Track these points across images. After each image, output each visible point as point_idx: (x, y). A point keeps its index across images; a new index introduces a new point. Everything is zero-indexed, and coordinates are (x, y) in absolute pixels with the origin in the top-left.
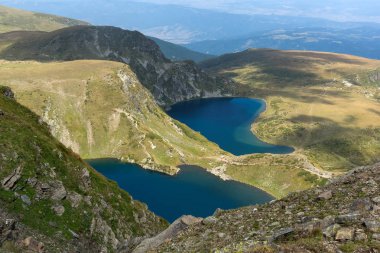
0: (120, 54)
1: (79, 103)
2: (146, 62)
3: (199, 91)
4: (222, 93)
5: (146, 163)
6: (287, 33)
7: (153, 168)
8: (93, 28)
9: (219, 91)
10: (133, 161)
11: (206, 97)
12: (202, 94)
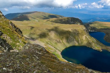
3: (90, 30)
7: (96, 49)
10: (90, 47)
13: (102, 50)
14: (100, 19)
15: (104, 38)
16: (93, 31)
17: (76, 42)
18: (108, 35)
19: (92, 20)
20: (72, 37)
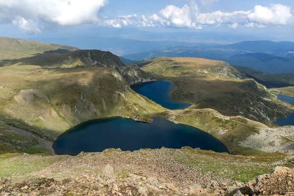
0: (102, 63)
1: (96, 89)
2: (114, 66)
3: (140, 79)
4: (151, 79)
5: (136, 118)
6: (168, 49)
7: (140, 120)
8: (87, 50)
9: (149, 79)
10: (129, 117)
11: (144, 81)
12: (142, 80)
13: (152, 120)
14: (167, 51)
15: (170, 94)
16: (149, 80)
17: (95, 110)
18: (178, 85)
19: (152, 54)
20: (84, 100)
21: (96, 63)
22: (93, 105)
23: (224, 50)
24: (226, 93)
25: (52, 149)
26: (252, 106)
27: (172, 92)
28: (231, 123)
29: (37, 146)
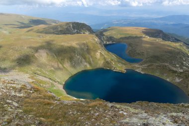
0: (80, 31)
1: (85, 50)
3: (105, 42)
5: (114, 69)
7: (117, 71)
10: (109, 69)
11: (108, 43)
13: (126, 71)
14: (117, 22)
16: (111, 42)
17: (86, 64)
18: (131, 46)
19: (106, 25)
20: (78, 57)
21: (76, 31)
22: (83, 60)
23: (155, 22)
24: (165, 52)
25: (64, 90)
26: (185, 61)
27: (128, 51)
28: (184, 74)
29: (55, 88)
